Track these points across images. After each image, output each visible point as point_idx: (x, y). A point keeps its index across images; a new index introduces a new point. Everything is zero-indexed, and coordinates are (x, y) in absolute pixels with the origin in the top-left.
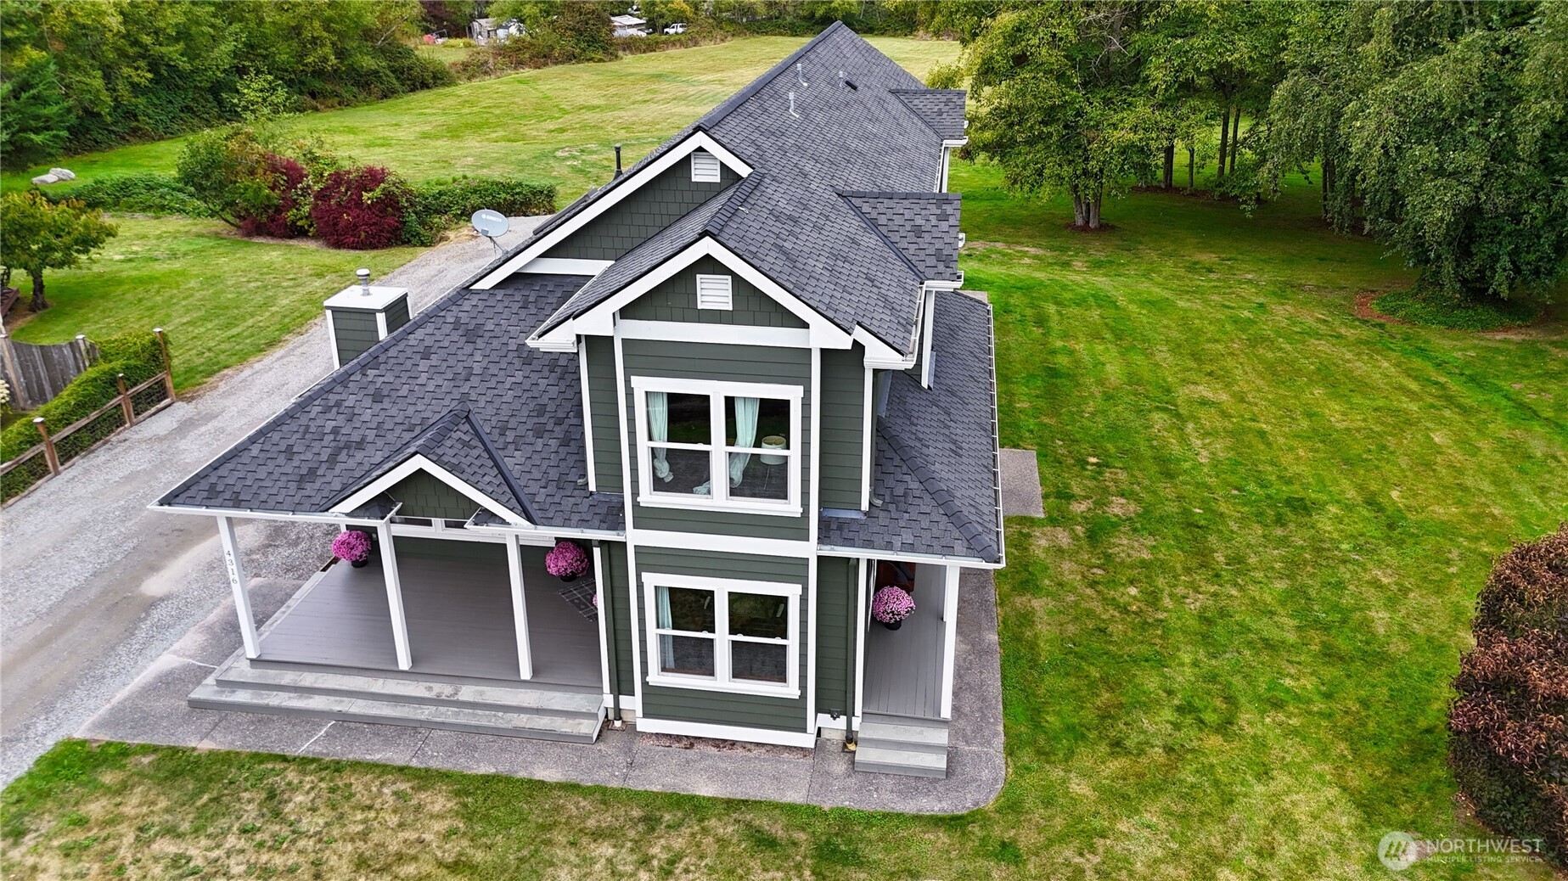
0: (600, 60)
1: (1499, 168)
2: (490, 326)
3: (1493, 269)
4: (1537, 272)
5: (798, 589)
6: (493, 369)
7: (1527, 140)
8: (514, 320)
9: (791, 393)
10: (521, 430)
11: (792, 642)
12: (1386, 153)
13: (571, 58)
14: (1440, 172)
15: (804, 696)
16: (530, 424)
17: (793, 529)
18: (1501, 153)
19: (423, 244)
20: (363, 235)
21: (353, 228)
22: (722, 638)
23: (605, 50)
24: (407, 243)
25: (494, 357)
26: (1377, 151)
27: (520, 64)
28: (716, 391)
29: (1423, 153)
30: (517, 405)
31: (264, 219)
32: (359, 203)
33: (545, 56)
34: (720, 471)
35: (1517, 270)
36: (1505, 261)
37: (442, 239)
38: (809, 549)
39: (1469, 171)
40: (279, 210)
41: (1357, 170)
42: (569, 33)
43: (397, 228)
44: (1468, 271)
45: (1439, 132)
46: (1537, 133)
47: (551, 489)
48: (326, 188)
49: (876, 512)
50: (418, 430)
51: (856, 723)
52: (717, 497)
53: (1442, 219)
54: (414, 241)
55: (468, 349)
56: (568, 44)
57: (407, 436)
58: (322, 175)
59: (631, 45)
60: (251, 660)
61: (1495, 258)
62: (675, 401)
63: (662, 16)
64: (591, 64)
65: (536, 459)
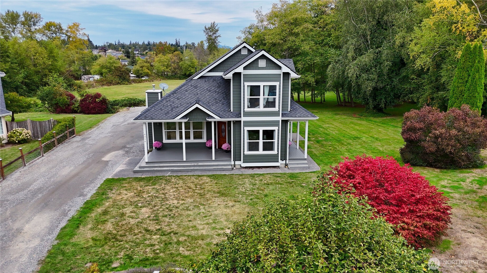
0: (127, 84)
1: (380, 79)
2: (199, 85)
3: (381, 102)
4: (390, 102)
5: (277, 128)
6: (202, 93)
7: (385, 70)
8: (204, 84)
9: (277, 84)
10: (212, 103)
11: (275, 141)
12: (357, 76)
13: (118, 83)
14: (368, 80)
15: (278, 153)
16: (214, 101)
17: (276, 114)
18: (380, 75)
19: (112, 113)
20: (97, 110)
21: (94, 108)
22: (261, 141)
23: (128, 81)
24: (108, 113)
25: (202, 90)
26: (355, 75)
27: (103, 85)
28: (261, 84)
29: (364, 76)
30: (210, 98)
31: (64, 108)
32: (95, 102)
33: (110, 83)
34: (262, 102)
35: (386, 102)
36: (383, 100)
37: (118, 111)
38: (280, 118)
39: (374, 79)
40: (69, 105)
41: (351, 81)
42: (117, 77)
43: (106, 109)
44: (376, 103)
45: (367, 71)
46: (387, 69)
47: (223, 112)
48: (85, 98)
49: (291, 111)
50: (189, 104)
51: (287, 161)
52: (261, 108)
53: (370, 90)
54: (110, 112)
55: (196, 89)
56: (117, 80)
57: (188, 105)
58: (83, 95)
59: (134, 81)
60: (146, 162)
61: (381, 99)
62: (252, 87)
63: (142, 74)
64: (124, 85)
65: (218, 107)
